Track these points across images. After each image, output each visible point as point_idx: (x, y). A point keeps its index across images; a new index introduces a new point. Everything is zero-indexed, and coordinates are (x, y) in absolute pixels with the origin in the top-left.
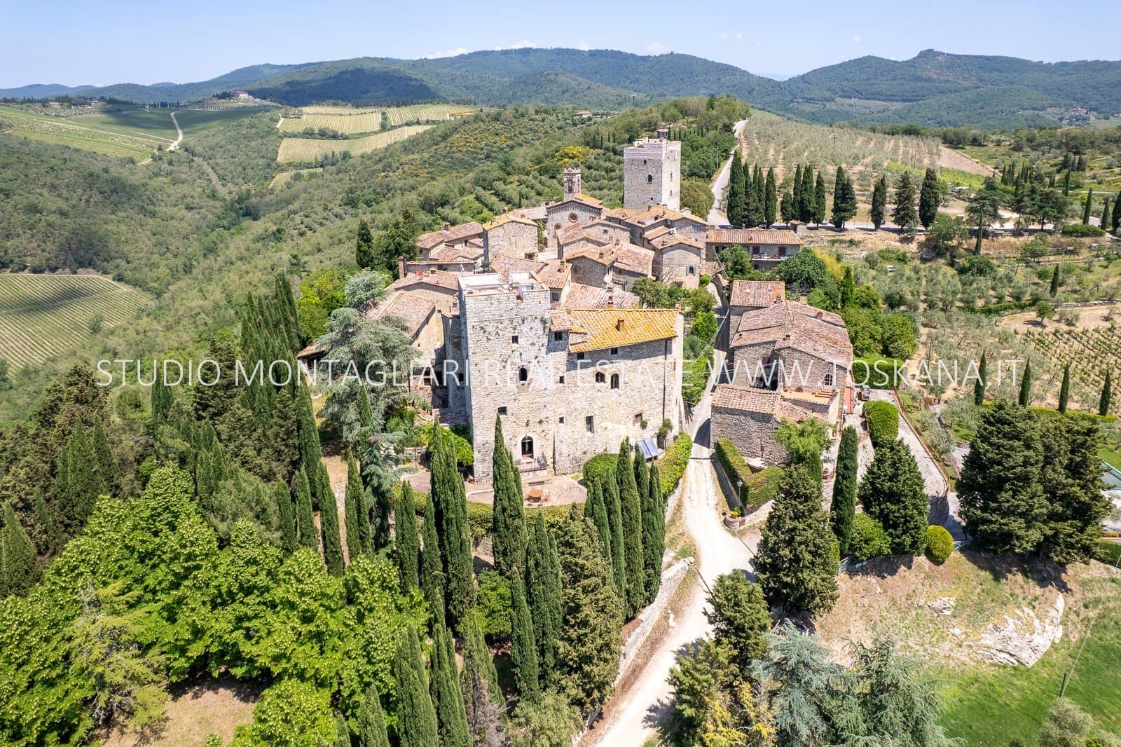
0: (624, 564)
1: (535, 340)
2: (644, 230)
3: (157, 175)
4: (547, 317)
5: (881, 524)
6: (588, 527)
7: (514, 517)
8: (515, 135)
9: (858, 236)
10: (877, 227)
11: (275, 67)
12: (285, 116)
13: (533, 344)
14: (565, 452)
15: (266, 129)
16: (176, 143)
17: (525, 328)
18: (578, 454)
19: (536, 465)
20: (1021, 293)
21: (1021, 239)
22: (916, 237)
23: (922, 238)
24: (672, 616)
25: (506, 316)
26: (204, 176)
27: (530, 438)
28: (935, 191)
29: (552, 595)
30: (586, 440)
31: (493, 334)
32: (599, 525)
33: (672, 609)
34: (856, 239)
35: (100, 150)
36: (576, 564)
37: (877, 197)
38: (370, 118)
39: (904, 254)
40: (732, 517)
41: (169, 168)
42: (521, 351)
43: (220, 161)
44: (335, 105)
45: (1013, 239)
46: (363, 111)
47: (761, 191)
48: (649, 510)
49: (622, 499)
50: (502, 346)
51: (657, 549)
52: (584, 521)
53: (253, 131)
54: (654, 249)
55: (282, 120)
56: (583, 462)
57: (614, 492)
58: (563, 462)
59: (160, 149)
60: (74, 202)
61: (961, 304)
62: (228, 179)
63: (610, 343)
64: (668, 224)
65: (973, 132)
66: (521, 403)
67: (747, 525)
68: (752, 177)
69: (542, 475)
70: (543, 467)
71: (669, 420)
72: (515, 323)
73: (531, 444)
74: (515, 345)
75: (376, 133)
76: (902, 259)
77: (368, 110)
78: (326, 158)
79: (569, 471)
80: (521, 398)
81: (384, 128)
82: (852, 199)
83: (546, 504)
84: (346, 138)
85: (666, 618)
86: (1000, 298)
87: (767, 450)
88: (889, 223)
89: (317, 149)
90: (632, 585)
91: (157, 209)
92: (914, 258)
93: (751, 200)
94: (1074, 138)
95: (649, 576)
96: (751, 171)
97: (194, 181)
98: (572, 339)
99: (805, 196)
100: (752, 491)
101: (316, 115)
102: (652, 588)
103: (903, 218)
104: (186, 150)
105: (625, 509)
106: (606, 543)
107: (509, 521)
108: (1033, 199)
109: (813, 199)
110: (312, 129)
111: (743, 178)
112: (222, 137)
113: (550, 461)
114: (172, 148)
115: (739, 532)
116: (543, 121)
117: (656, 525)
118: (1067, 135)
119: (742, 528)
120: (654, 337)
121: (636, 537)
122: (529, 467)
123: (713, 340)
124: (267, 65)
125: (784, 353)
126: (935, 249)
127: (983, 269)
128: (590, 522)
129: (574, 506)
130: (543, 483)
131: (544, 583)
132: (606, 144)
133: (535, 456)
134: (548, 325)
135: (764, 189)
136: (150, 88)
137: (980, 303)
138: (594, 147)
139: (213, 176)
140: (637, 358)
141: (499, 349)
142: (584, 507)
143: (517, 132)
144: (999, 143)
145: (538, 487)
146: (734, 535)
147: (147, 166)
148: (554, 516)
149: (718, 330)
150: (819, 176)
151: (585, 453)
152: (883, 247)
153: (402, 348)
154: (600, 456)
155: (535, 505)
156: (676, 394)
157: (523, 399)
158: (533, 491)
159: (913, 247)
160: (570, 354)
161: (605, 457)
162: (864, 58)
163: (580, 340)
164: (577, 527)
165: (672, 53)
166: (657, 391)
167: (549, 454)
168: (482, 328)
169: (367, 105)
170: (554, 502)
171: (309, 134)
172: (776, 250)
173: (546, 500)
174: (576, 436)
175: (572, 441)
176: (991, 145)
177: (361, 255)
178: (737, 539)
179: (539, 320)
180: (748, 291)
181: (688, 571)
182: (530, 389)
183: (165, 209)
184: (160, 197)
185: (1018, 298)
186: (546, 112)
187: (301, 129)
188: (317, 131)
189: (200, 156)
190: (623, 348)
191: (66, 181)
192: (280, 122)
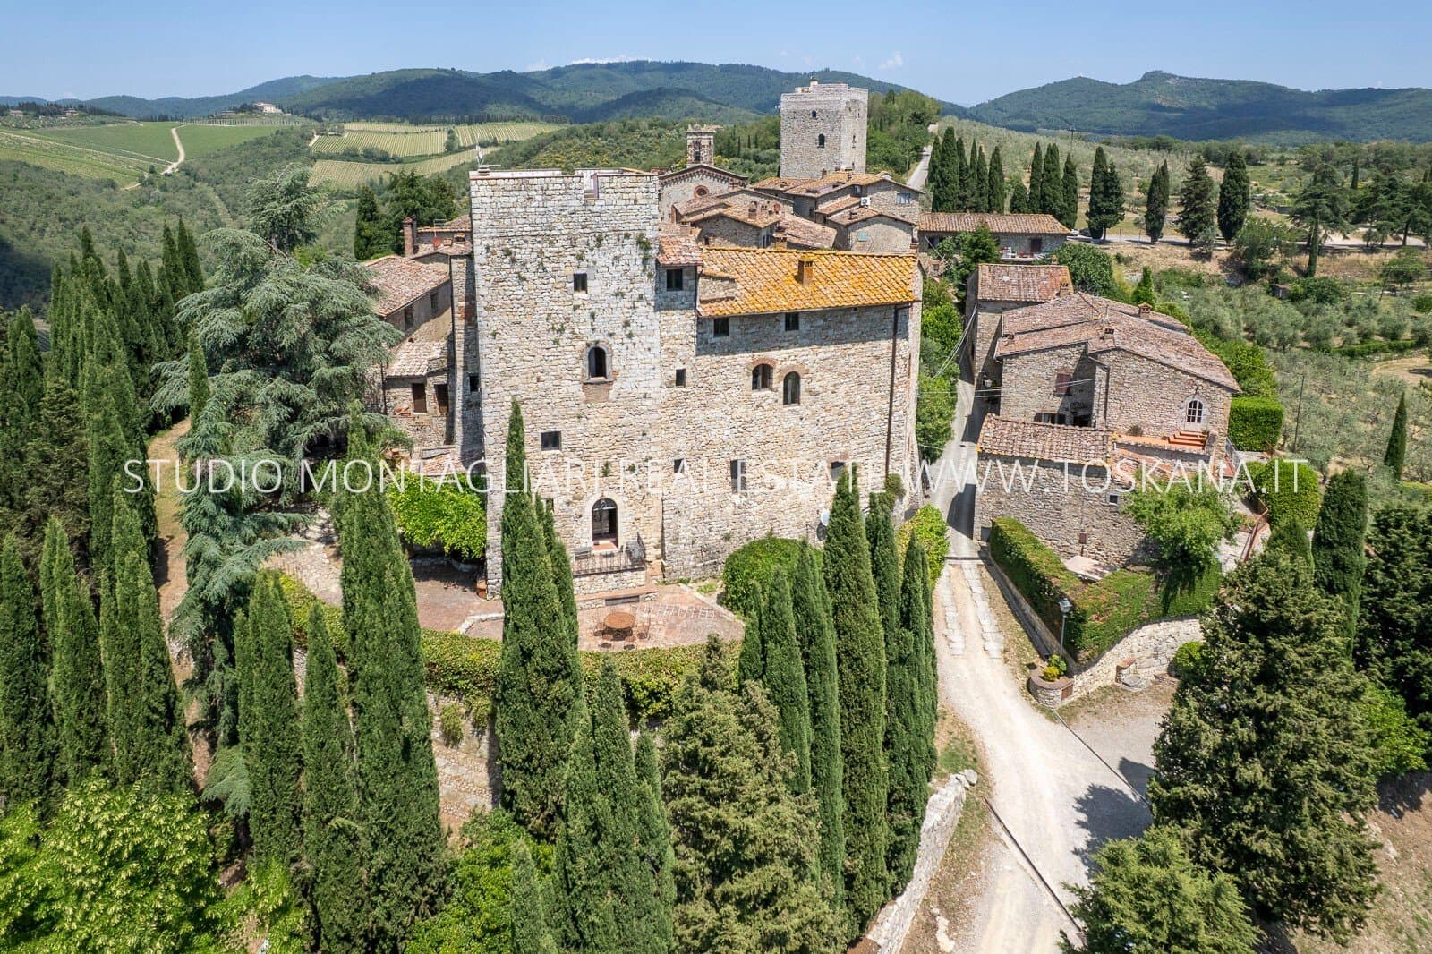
0: (841, 806)
1: (624, 285)
2: (817, 201)
3: (143, 203)
4: (650, 234)
5: (1400, 701)
6: (754, 709)
7: (553, 676)
8: (622, 154)
9: (1127, 251)
10: (1154, 239)
11: (316, 80)
12: (321, 133)
13: (619, 294)
14: (686, 534)
15: (294, 147)
16: (175, 165)
17: (602, 258)
18: (714, 539)
19: (624, 560)
20: (1399, 327)
21: (1376, 256)
22: (1215, 254)
23: (1224, 255)
24: (943, 923)
25: (561, 230)
26: (207, 206)
27: (610, 502)
28: (1243, 184)
29: (644, 926)
30: (729, 510)
31: (532, 266)
32: (783, 699)
33: (941, 904)
34: (1125, 255)
35: (69, 171)
36: (720, 826)
37: (1156, 194)
38: (435, 138)
39: (1199, 277)
40: (1045, 677)
41: (162, 194)
42: (594, 308)
43: (230, 187)
44: (389, 121)
45: (1363, 257)
46: (424, 129)
47: (982, 180)
48: (902, 661)
49: (840, 631)
50: (552, 298)
51: (920, 760)
52: (740, 691)
53: (277, 150)
54: (835, 225)
55: (317, 137)
56: (723, 558)
57: (820, 610)
58: (685, 558)
59: (152, 171)
60: (21, 230)
61: (1306, 344)
62: (240, 209)
63: (783, 304)
64: (857, 191)
65: (1247, 146)
66: (593, 424)
67: (1075, 696)
68: (968, 159)
69: (635, 581)
70: (639, 563)
71: (897, 478)
72: (581, 246)
73: (613, 515)
74: (582, 295)
75: (439, 155)
76: (1196, 282)
77: (430, 128)
78: (372, 184)
79: (693, 575)
80: (593, 413)
81: (450, 149)
82: (1118, 195)
83: (640, 645)
84: (400, 161)
85: (930, 928)
86: (1365, 336)
87: (1092, 541)
88: (1171, 234)
89: (360, 175)
90: (859, 861)
91: (138, 244)
92: (1213, 283)
93: (968, 193)
94: (1388, 154)
95: (899, 832)
96: (968, 150)
97: (194, 211)
98: (706, 289)
99: (1049, 190)
100: (1093, 622)
101: (361, 133)
102: (903, 860)
103: (1194, 225)
104: (188, 174)
105: (849, 657)
106: (800, 754)
107: (539, 684)
108: (1392, 198)
109: (1060, 195)
110: (355, 150)
111: (957, 159)
112: (235, 157)
113: (652, 554)
114: (169, 171)
115: (1061, 711)
116: (659, 137)
117: (918, 702)
118: (1376, 152)
119: (1067, 701)
120: (874, 300)
121: (873, 734)
122: (606, 563)
123: (954, 354)
124: (306, 78)
125: (1107, 359)
126: (1244, 271)
127: (1326, 294)
128: (758, 691)
129: (713, 647)
130: (634, 599)
131: (616, 889)
132: (744, 150)
133: (622, 540)
134: (653, 253)
135: (986, 178)
136: (152, 103)
137: (1336, 342)
138: (728, 156)
139: (220, 205)
140: (839, 341)
141: (544, 302)
142: (739, 649)
143: (624, 150)
144: (1282, 162)
145: (626, 608)
146: (1051, 716)
147: (132, 192)
148: (657, 673)
149: (961, 338)
150: (1068, 161)
151: (727, 538)
152: (1164, 267)
153: (355, 320)
154: (761, 543)
155: (619, 646)
156: (907, 430)
157: (598, 417)
158: (612, 615)
159: (1212, 267)
160: (700, 321)
161: (772, 545)
162: (1074, 80)
163: (722, 294)
164: (720, 710)
165: (827, 70)
166: (876, 417)
167: (651, 538)
168: (508, 253)
169: (430, 122)
170: (661, 640)
171: (351, 155)
172: (1027, 243)
173: (641, 636)
174: (709, 502)
175: (700, 511)
176: (1271, 164)
177: (362, 242)
178: (1061, 728)
179: (632, 240)
180: (1006, 278)
181: (967, 805)
182: (612, 395)
183: (148, 245)
184: (143, 229)
185: (1394, 337)
186: (664, 125)
187: (341, 149)
188: (361, 152)
189: (204, 180)
190: (812, 314)
191: (14, 203)
192: (314, 141)
